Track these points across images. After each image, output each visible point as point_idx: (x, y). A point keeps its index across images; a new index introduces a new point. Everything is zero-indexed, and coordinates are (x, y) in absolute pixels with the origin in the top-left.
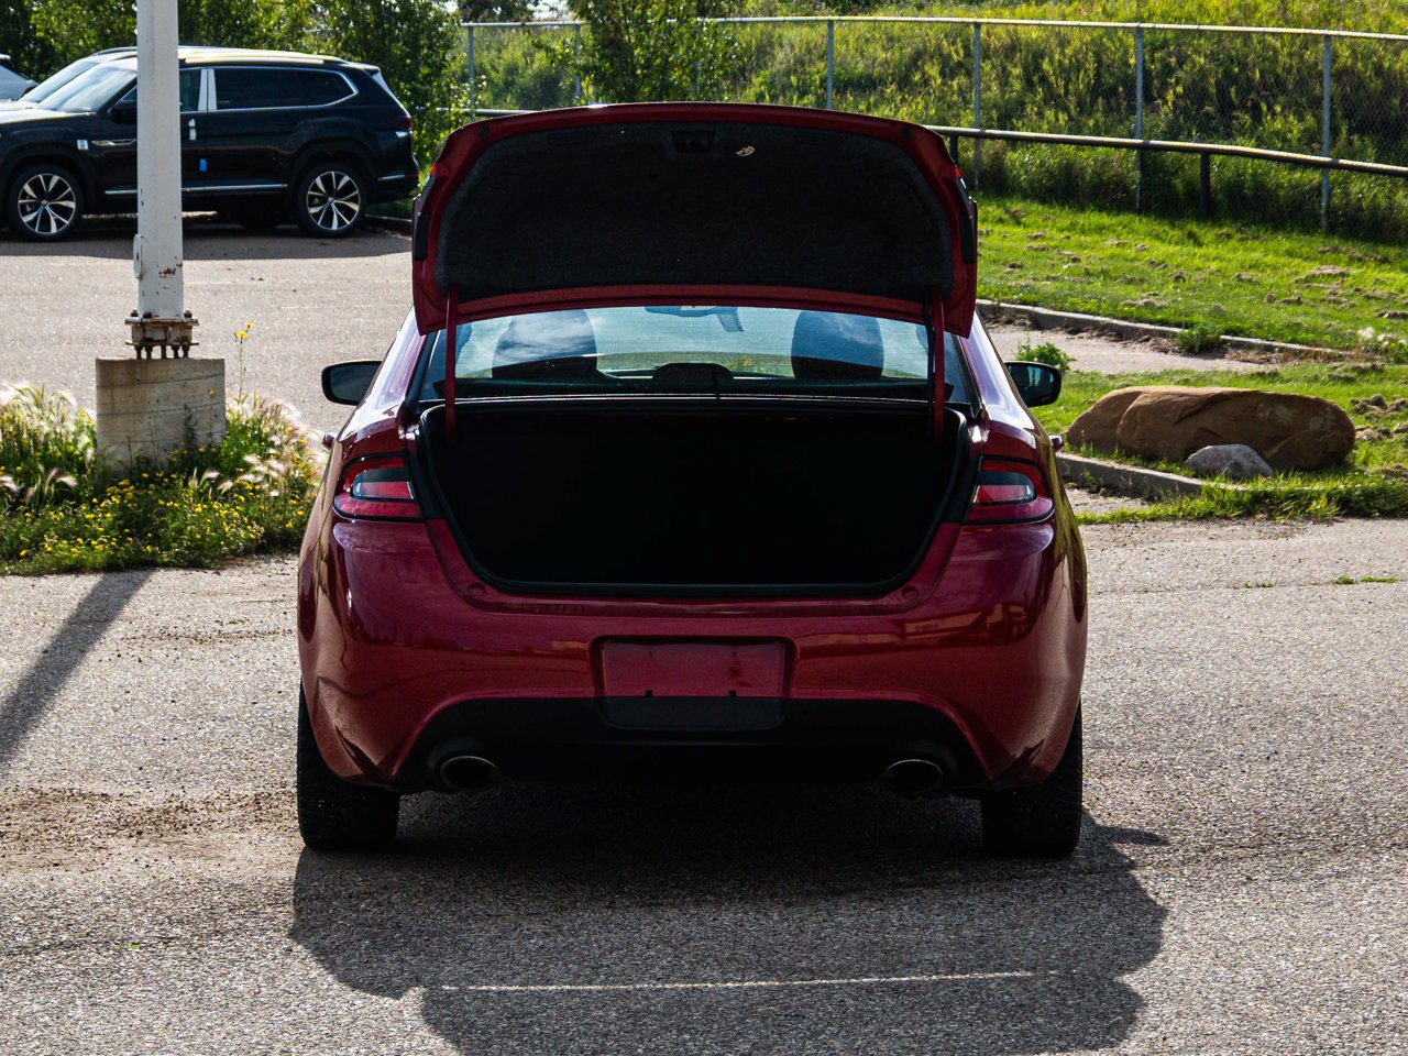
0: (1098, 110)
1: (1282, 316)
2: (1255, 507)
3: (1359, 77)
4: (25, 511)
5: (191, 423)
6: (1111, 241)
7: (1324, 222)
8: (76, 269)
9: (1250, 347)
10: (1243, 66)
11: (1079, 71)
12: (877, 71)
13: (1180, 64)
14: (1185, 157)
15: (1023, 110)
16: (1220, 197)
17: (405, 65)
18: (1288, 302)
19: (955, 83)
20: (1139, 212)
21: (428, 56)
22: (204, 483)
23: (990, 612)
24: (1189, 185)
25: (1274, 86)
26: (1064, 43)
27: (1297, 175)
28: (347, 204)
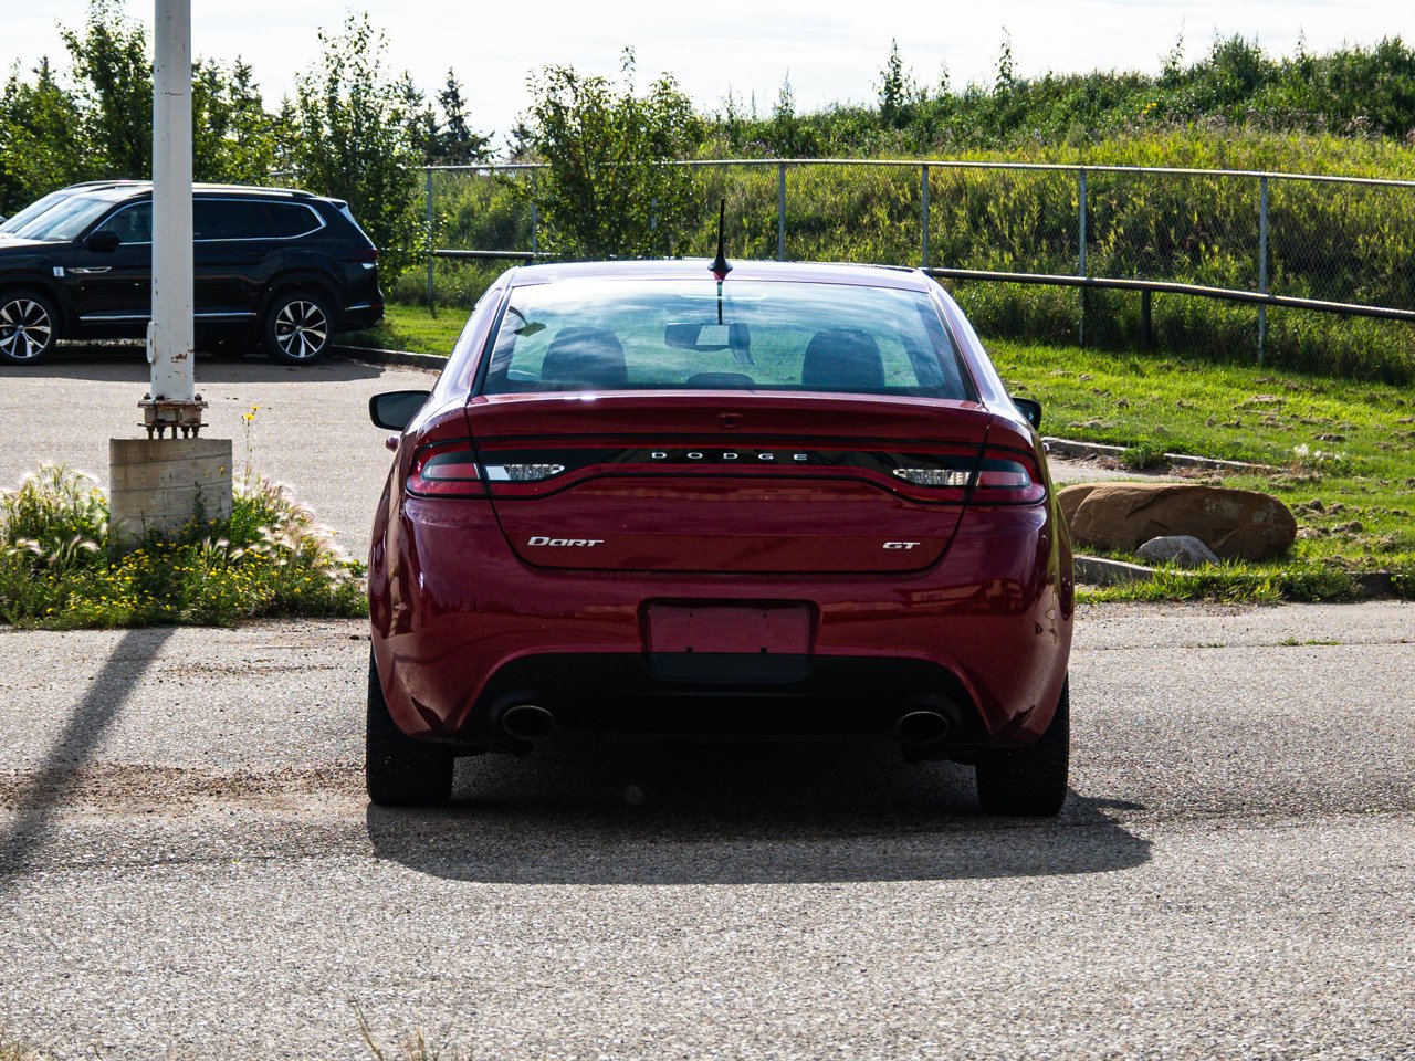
0: (1042, 250)
1: (1222, 437)
2: (1201, 592)
3: (1293, 219)
4: (49, 575)
5: (201, 499)
6: (1056, 371)
7: (1260, 356)
8: (55, 387)
9: (1193, 464)
10: (1183, 208)
11: (1023, 213)
12: (826, 214)
13: (1121, 206)
14: (1127, 294)
15: (970, 251)
16: (1161, 332)
17: (368, 202)
18: (1228, 426)
19: (902, 225)
20: (1082, 346)
21: (391, 194)
22: (217, 550)
23: (990, 586)
24: (1131, 320)
25: (1213, 228)
26: (1008, 186)
27: (1235, 312)
28: (315, 332)
